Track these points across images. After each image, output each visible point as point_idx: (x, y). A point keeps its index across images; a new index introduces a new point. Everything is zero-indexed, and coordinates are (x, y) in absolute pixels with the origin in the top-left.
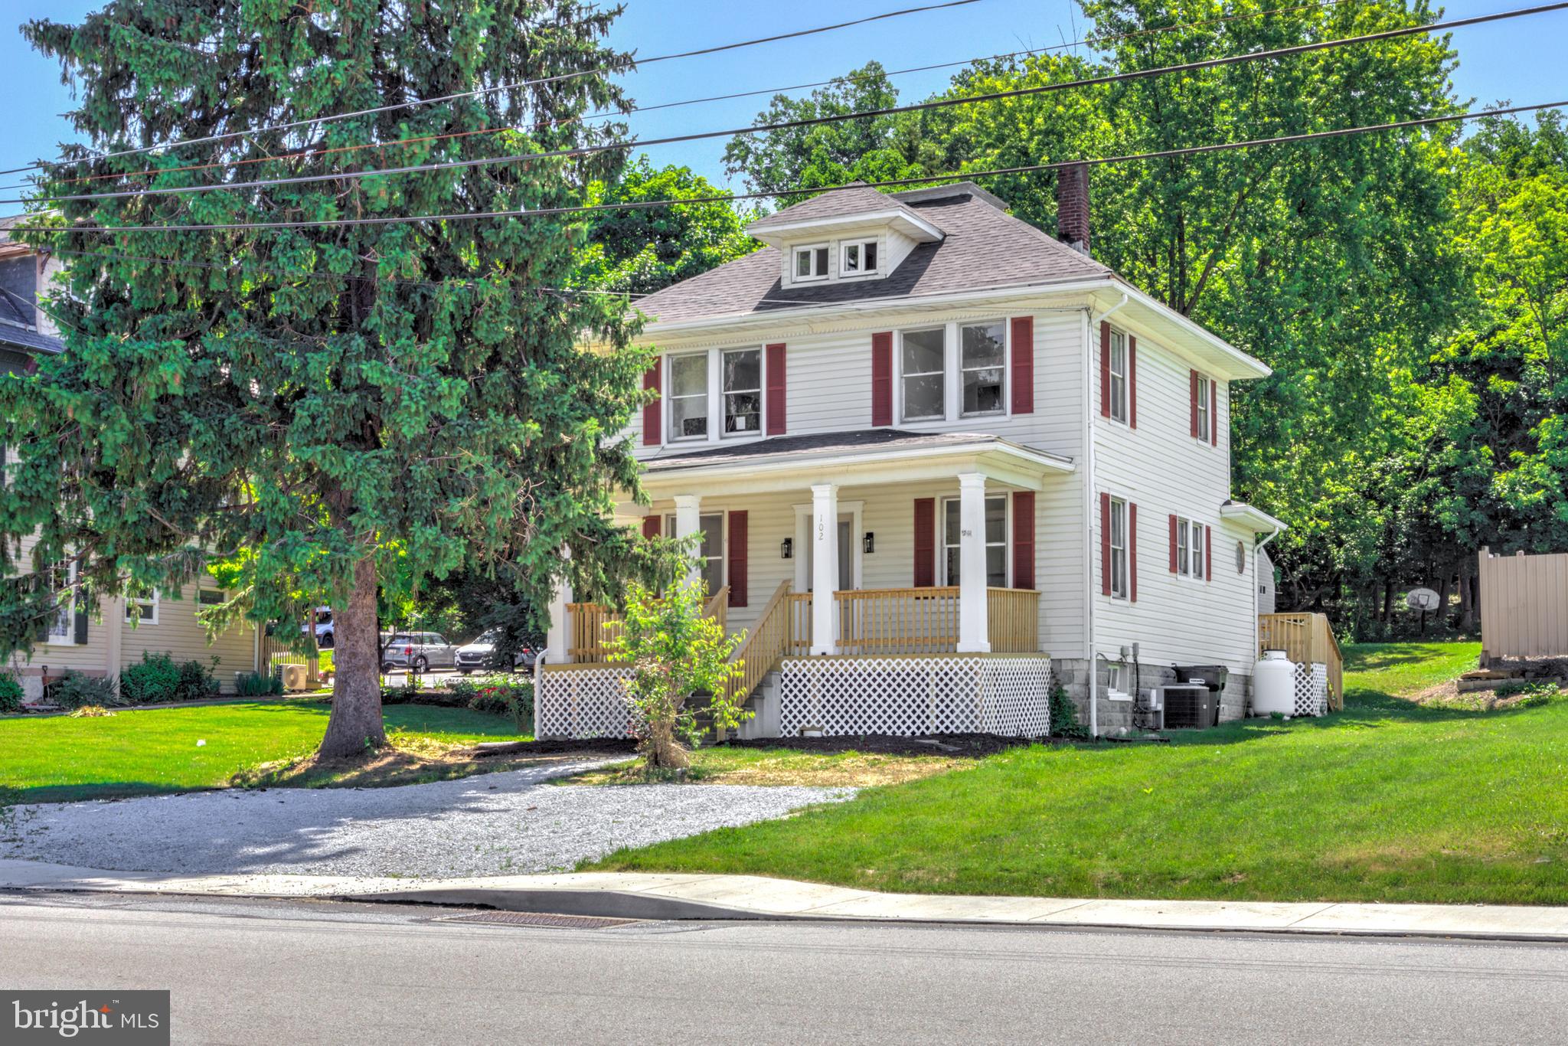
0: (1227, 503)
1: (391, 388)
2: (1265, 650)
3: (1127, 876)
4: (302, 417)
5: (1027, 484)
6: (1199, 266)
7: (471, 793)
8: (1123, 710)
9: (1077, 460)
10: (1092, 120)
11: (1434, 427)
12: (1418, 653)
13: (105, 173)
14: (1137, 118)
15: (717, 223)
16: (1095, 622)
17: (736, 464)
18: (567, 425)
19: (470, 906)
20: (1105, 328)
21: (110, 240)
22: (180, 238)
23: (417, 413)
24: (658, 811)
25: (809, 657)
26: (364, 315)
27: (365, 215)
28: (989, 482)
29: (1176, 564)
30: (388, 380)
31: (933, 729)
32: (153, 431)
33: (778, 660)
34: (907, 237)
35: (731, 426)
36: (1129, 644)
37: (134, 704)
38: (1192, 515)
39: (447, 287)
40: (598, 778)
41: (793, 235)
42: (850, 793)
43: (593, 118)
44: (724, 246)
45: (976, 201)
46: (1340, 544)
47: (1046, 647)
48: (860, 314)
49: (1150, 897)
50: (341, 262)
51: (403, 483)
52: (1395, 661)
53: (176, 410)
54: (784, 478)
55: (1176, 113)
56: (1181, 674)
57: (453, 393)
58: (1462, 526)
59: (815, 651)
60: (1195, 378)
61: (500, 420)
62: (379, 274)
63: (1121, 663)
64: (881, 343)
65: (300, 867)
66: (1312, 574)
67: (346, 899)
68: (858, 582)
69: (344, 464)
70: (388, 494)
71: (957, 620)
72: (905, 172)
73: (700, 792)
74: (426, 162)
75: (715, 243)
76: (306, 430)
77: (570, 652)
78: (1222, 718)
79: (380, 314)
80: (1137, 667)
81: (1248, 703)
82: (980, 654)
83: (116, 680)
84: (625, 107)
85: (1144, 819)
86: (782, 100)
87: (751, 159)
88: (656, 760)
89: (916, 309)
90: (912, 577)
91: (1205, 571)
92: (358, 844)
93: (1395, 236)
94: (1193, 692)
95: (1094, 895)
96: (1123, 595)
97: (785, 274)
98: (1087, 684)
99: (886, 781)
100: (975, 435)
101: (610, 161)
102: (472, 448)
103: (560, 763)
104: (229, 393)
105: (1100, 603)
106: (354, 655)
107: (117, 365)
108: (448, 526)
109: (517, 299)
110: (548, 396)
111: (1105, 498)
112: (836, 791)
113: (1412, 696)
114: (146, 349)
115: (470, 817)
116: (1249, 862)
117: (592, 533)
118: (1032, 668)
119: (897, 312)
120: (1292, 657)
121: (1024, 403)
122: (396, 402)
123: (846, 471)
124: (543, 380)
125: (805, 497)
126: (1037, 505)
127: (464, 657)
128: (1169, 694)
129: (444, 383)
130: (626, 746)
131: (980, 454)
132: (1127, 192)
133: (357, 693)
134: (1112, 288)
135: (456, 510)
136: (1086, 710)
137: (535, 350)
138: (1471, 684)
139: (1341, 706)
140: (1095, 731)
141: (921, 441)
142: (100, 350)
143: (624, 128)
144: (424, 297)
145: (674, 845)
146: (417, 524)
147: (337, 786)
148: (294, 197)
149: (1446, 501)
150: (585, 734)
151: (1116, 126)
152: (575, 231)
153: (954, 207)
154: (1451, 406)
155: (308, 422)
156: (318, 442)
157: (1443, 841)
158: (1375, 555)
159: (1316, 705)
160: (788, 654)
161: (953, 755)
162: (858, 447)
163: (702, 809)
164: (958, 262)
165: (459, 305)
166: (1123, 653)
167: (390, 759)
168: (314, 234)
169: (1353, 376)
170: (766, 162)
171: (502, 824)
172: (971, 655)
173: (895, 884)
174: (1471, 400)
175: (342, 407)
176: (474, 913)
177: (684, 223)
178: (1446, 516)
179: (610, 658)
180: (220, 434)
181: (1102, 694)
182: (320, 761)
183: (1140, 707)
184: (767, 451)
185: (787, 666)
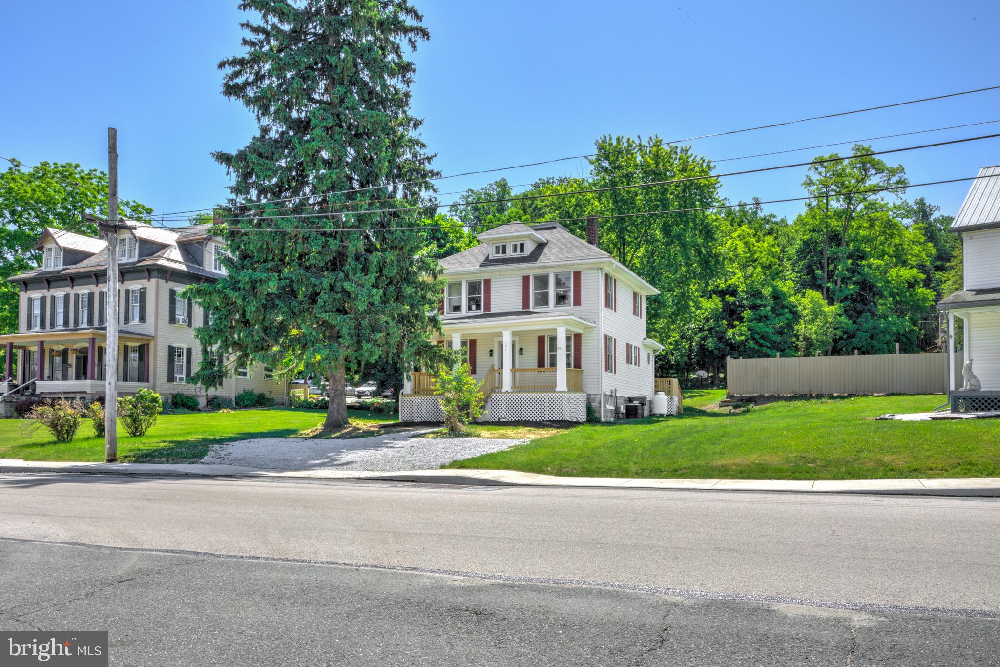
0: (645, 339)
1: (354, 292)
2: (656, 392)
3: (643, 470)
4: (320, 302)
5: (579, 331)
6: (630, 255)
7: (386, 441)
8: (611, 412)
9: (597, 323)
10: (592, 201)
11: (706, 313)
12: (702, 393)
13: (244, 209)
14: (608, 201)
15: (458, 235)
16: (603, 381)
17: (475, 322)
18: (417, 307)
19: (408, 481)
20: (607, 276)
21: (245, 234)
22: (274, 234)
23: (364, 302)
24: (460, 448)
25: (501, 392)
26: (342, 266)
27: (343, 228)
28: (567, 330)
29: (629, 361)
30: (353, 289)
31: (547, 419)
32: (265, 307)
33: (490, 394)
34: (534, 241)
35: (470, 308)
36: (613, 389)
37: (240, 408)
38: (634, 343)
39: (375, 255)
40: (431, 435)
41: (494, 239)
42: (528, 441)
43: (425, 194)
44: (461, 244)
45: (558, 229)
46: (673, 354)
47: (585, 390)
48: (518, 269)
49: (654, 478)
50: (334, 245)
51: (358, 327)
52: (695, 396)
53: (273, 299)
54: (493, 328)
55: (622, 200)
56: (630, 400)
57: (378, 294)
58: (716, 349)
59: (503, 390)
60: (635, 295)
61: (394, 305)
62: (350, 249)
63: (611, 396)
64: (526, 279)
65: (334, 468)
66: (663, 365)
67: (360, 479)
68: (517, 366)
69: (336, 320)
70: (353, 331)
71: (556, 380)
72: (524, 218)
73: (473, 441)
74: (366, 209)
75: (457, 242)
76: (322, 307)
77: (412, 390)
78: (645, 415)
79: (349, 265)
80: (616, 397)
81: (651, 410)
82: (564, 392)
83: (234, 399)
84: (435, 191)
85: (640, 451)
86: (471, 190)
87: (458, 212)
88: (452, 429)
89: (539, 267)
90: (537, 364)
91: (637, 363)
92: (353, 460)
93: (698, 245)
94: (636, 406)
95: (633, 477)
96: (612, 371)
97: (490, 254)
98: (600, 403)
99: (538, 437)
100: (563, 313)
101: (431, 211)
102: (384, 314)
103: (414, 430)
104: (292, 293)
105: (604, 373)
106: (337, 390)
107: (252, 282)
108: (376, 343)
109: (399, 261)
110: (411, 296)
111: (606, 337)
112: (523, 440)
113: (703, 408)
114: (263, 276)
115: (390, 449)
116: (685, 465)
117: (426, 346)
118: (581, 397)
119: (533, 268)
120: (666, 394)
121: (577, 302)
122: (357, 296)
123: (515, 325)
124: (409, 290)
125: (500, 335)
126: (582, 339)
127: (359, 392)
128: (627, 407)
129: (374, 291)
130: (438, 424)
131: (564, 320)
132: (605, 227)
133: (338, 404)
134: (610, 261)
135: (378, 337)
136: (600, 412)
137: (405, 279)
138: (724, 404)
139: (682, 412)
140: (603, 420)
141: (543, 315)
142: (245, 276)
143: (436, 199)
144: (365, 259)
145: (473, 459)
146: (364, 342)
147: (333, 438)
148: (317, 220)
149: (711, 340)
150: (419, 420)
151: (601, 204)
152: (422, 236)
153: (550, 231)
154: (713, 306)
155: (323, 304)
156: (326, 311)
157: (754, 458)
158: (685, 359)
159: (675, 411)
160: (493, 391)
161: (558, 428)
162: (520, 317)
163: (476, 447)
164: (553, 251)
165: (379, 262)
166: (612, 392)
167: (351, 429)
168: (324, 234)
169: (683, 294)
170: (464, 213)
171: (403, 451)
172: (561, 392)
173: (560, 473)
174: (720, 305)
175: (335, 299)
176: (410, 484)
177: (446, 234)
178: (710, 345)
179: (434, 393)
180: (289, 308)
181: (605, 407)
182: (324, 429)
183: (617, 411)
184: (485, 318)
185: (494, 395)
